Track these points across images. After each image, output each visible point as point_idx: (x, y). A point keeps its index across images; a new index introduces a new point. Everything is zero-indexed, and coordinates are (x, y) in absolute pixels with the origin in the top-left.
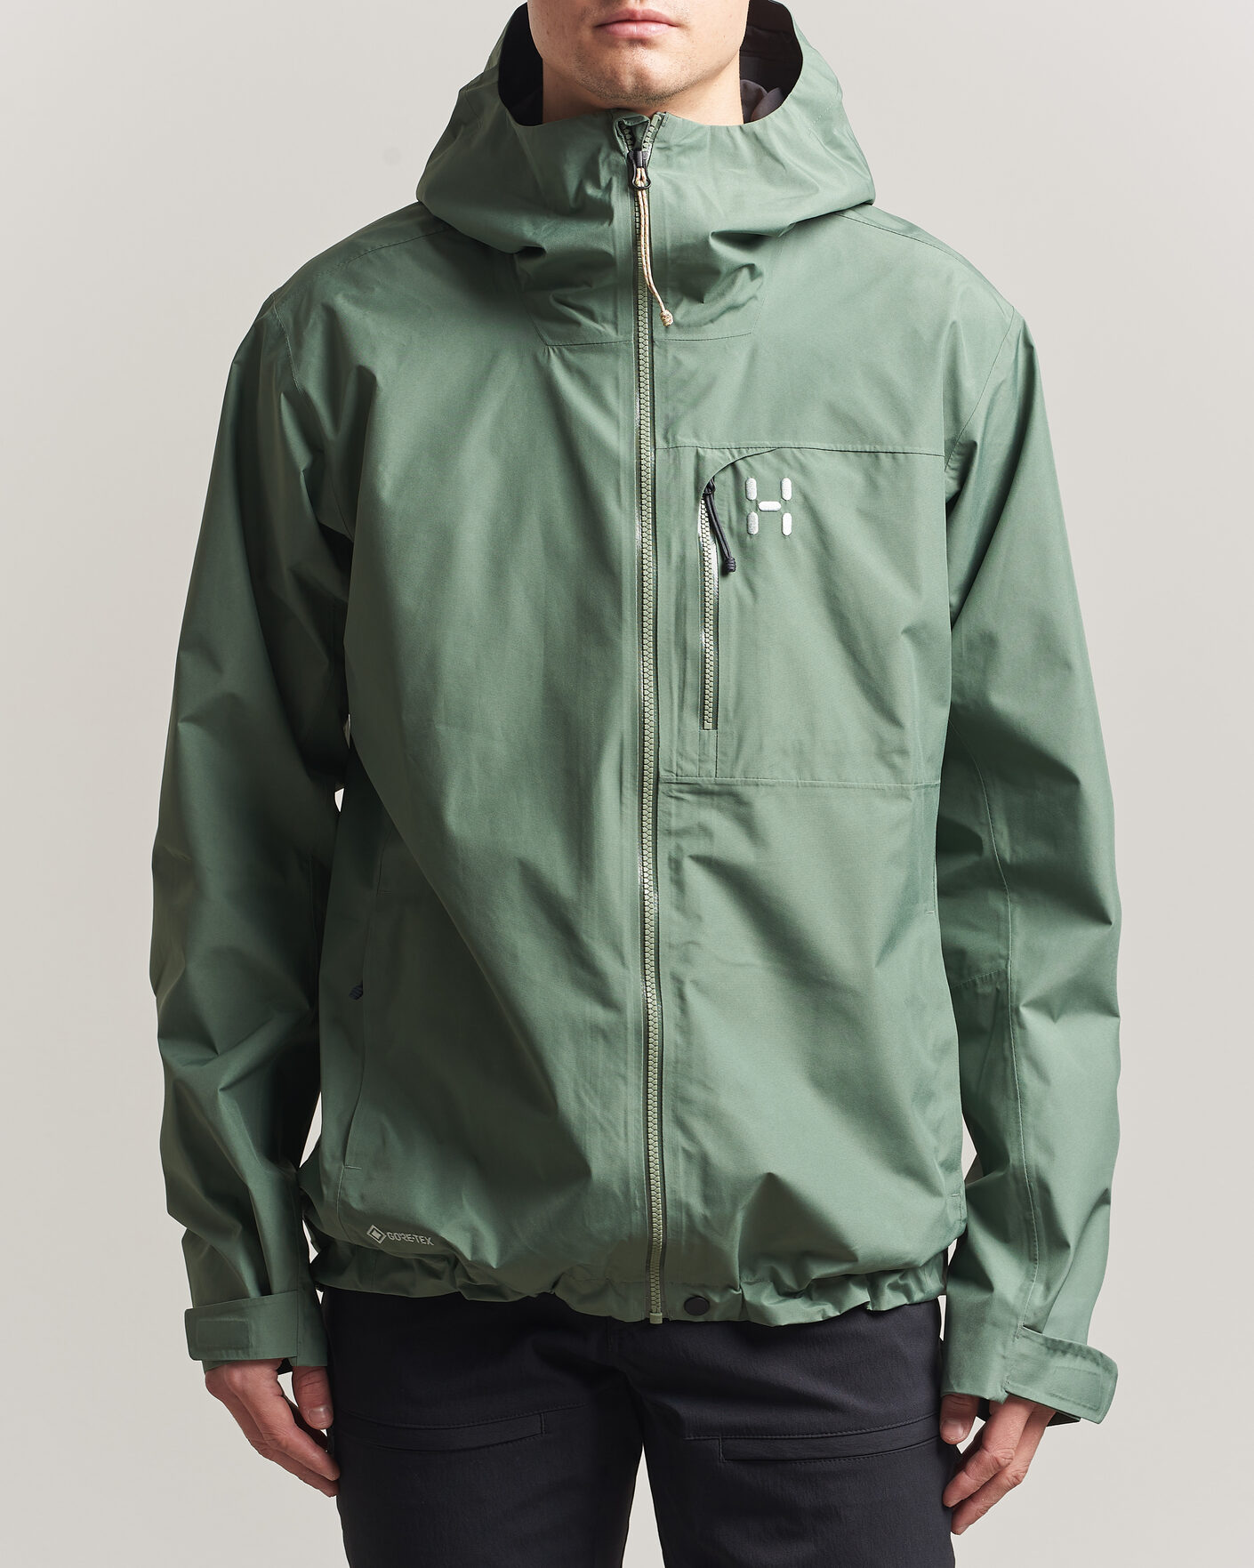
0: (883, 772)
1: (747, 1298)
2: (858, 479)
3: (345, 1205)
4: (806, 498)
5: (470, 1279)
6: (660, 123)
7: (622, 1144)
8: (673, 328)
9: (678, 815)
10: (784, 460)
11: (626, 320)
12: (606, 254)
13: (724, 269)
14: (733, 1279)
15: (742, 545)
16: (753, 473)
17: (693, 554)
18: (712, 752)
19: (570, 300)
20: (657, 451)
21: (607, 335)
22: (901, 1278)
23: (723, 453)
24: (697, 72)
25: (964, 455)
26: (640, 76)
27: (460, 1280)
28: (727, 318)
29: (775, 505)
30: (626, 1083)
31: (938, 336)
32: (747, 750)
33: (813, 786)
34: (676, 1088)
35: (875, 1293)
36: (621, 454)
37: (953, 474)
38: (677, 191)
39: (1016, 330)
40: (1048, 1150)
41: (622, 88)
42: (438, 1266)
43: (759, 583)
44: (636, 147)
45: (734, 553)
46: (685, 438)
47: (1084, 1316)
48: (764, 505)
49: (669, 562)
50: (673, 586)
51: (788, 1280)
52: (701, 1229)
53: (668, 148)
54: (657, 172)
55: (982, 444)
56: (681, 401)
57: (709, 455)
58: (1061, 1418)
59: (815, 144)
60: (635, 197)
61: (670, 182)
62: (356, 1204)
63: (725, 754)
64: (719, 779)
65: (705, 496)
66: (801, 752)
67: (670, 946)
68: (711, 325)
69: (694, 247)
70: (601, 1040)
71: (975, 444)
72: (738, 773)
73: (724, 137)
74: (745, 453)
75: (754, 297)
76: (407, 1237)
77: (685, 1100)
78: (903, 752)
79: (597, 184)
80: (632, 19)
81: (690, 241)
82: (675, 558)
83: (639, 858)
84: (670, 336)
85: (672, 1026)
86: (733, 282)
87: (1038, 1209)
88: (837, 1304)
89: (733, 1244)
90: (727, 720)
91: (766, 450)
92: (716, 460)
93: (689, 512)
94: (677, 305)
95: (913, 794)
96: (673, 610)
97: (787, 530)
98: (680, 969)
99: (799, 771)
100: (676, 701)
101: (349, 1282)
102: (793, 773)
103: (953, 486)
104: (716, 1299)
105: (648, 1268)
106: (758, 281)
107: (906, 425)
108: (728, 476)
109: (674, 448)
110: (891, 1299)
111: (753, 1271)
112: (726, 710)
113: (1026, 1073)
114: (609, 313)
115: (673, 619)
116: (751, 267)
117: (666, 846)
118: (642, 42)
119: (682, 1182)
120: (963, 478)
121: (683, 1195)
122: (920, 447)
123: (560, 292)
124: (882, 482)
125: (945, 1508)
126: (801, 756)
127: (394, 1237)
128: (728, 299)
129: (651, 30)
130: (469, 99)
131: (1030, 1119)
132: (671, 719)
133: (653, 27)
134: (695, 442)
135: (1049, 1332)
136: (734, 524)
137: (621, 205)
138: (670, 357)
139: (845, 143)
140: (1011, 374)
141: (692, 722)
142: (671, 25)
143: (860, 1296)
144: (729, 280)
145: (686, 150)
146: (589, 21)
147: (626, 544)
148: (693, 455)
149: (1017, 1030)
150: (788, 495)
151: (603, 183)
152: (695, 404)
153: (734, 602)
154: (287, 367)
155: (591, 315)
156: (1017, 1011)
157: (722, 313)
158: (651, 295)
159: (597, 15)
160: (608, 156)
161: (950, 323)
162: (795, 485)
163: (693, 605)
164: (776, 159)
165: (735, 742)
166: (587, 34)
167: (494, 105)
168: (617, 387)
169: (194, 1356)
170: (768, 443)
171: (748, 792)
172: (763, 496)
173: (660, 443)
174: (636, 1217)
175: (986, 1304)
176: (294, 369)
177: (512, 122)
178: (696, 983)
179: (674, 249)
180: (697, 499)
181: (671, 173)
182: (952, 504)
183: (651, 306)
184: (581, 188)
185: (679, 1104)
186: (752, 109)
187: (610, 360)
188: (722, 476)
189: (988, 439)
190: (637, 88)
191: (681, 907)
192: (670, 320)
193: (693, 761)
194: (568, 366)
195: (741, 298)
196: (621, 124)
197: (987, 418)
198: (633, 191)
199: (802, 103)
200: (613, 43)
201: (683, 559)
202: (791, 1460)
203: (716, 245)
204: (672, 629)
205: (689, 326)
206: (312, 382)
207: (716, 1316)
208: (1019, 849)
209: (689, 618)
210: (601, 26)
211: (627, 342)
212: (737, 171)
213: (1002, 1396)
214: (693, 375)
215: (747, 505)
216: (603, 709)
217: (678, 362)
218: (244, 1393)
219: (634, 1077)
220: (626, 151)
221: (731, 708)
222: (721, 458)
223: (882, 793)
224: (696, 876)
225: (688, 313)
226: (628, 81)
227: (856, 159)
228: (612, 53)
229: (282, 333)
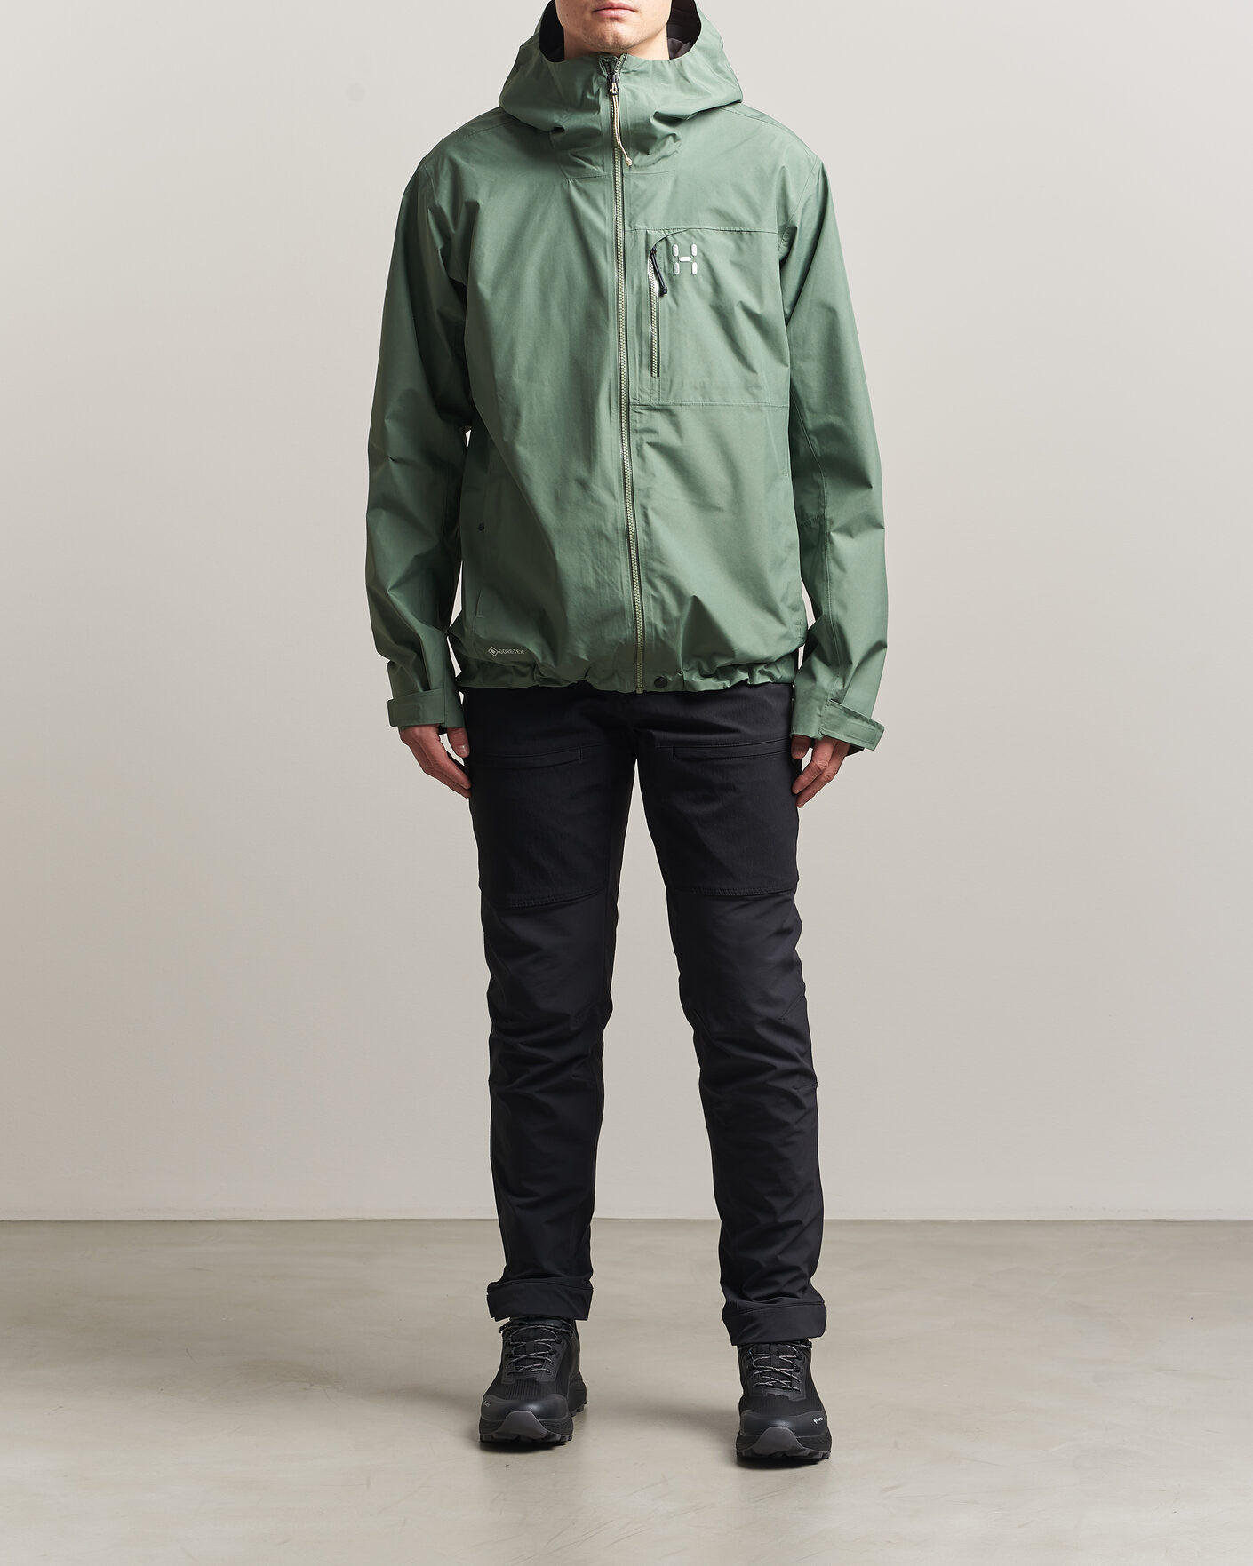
0: (748, 397)
1: (685, 678)
3: (477, 637)
4: (704, 255)
5: (541, 675)
6: (624, 59)
7: (620, 594)
8: (633, 168)
9: (641, 422)
10: (693, 235)
11: (609, 164)
12: (597, 130)
13: (659, 136)
14: (678, 666)
15: (671, 280)
16: (676, 242)
17: (645, 285)
18: (657, 389)
19: (579, 154)
20: (626, 232)
21: (599, 173)
22: (766, 667)
23: (661, 232)
24: (646, 35)
25: (789, 233)
26: (616, 37)
27: (536, 675)
28: (662, 162)
29: (688, 259)
30: (620, 562)
31: (774, 172)
32: (675, 387)
33: (710, 405)
34: (646, 564)
35: (752, 675)
36: (607, 234)
37: (786, 243)
38: (633, 94)
39: (818, 168)
40: (844, 606)
41: (607, 44)
42: (524, 669)
43: (680, 300)
44: (611, 72)
45: (667, 284)
46: (640, 225)
47: (871, 704)
48: (682, 259)
49: (633, 290)
50: (635, 303)
51: (705, 668)
52: (662, 637)
53: (628, 73)
54: (623, 85)
55: (800, 228)
56: (637, 205)
57: (653, 233)
58: (854, 749)
59: (707, 70)
60: (611, 99)
61: (629, 90)
62: (482, 636)
63: (664, 389)
64: (661, 403)
65: (651, 255)
66: (704, 387)
67: (639, 490)
68: (653, 166)
69: (643, 125)
70: (605, 540)
71: (796, 228)
72: (671, 399)
73: (659, 66)
74: (672, 232)
75: (676, 151)
76: (510, 651)
77: (652, 570)
78: (758, 386)
79: (592, 93)
80: (612, 7)
81: (641, 121)
82: (635, 288)
83: (620, 445)
84: (632, 172)
85: (642, 531)
86: (664, 143)
87: (838, 639)
88: (731, 680)
89: (678, 646)
90: (664, 372)
91: (683, 230)
92: (656, 236)
93: (643, 264)
94: (635, 156)
95: (764, 409)
96: (635, 315)
97: (695, 272)
98: (645, 501)
99: (703, 396)
100: (637, 360)
101: (477, 683)
102: (700, 399)
103: (784, 249)
104: (671, 679)
105: (636, 661)
106: (678, 143)
107: (758, 217)
108: (663, 244)
109: (635, 231)
110: (760, 679)
111: (688, 663)
112: (664, 366)
113: (832, 568)
114: (600, 161)
115: (635, 320)
116: (674, 135)
117: (635, 438)
118: (617, 19)
119: (652, 613)
120: (790, 246)
121: (653, 619)
122: (765, 228)
123: (573, 150)
124: (743, 246)
125: (793, 794)
126: (705, 391)
127: (503, 652)
128: (662, 152)
129: (621, 13)
130: (525, 51)
131: (834, 591)
132: (635, 372)
133: (623, 11)
134: (645, 227)
135: (846, 705)
136: (667, 269)
137: (604, 104)
138: (632, 182)
139: (725, 70)
140: (815, 191)
141: (646, 373)
142: (632, 10)
143: (744, 676)
144: (662, 142)
145: (637, 73)
146: (589, 9)
147: (610, 280)
148: (644, 233)
149: (829, 545)
150: (695, 253)
151: (595, 92)
152: (645, 206)
153: (667, 309)
154: (432, 195)
155: (590, 162)
156: (829, 535)
157: (659, 160)
158: (621, 152)
159: (593, 5)
160: (597, 77)
161: (780, 168)
162: (699, 249)
163: (645, 311)
164: (687, 80)
165: (669, 383)
166: (588, 16)
167: (537, 53)
168: (604, 199)
169: (392, 724)
171: (676, 409)
172: (682, 254)
173: (627, 228)
174: (629, 632)
175: (813, 689)
176: (435, 195)
177: (547, 61)
178: (653, 509)
179: (632, 125)
180: (647, 257)
181: (631, 85)
182: (784, 262)
183: (621, 157)
184: (584, 95)
185: (648, 572)
186: (675, 52)
187: (601, 185)
188: (660, 244)
189: (804, 225)
190: (614, 43)
191: (644, 469)
192: (630, 163)
193: (647, 393)
194: (578, 189)
195: (669, 153)
196: (603, 61)
197: (803, 214)
198: (610, 96)
199: (700, 49)
200: (602, 20)
201: (640, 288)
202: (711, 759)
203: (654, 122)
204: (635, 325)
205: (642, 167)
206: (444, 202)
207: (670, 688)
208: (824, 447)
209: (643, 318)
210: (595, 11)
211: (609, 176)
212: (666, 85)
213: (820, 736)
214: (644, 192)
215: (673, 259)
216: (599, 368)
217: (637, 186)
218: (421, 739)
219: (623, 558)
220: (606, 75)
221: (666, 365)
222: (659, 235)
223: (748, 408)
224: (650, 453)
225: (641, 160)
226: (610, 40)
227: (731, 79)
228: (602, 25)
229: (429, 177)
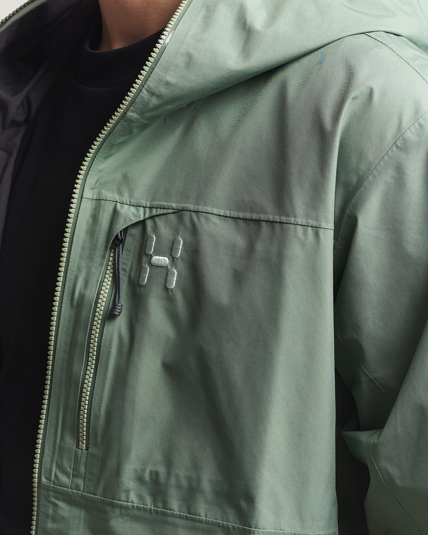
2: (240, 242)
9: (54, 519)
10: (182, 221)
15: (134, 293)
17: (91, 295)
18: (83, 470)
20: (83, 199)
23: (138, 210)
32: (108, 473)
46: (108, 193)
48: (156, 259)
49: (72, 301)
57: (124, 210)
63: (91, 473)
64: (85, 494)
65: (114, 245)
66: (158, 481)
72: (99, 492)
74: (154, 212)
82: (76, 297)
90: (95, 444)
91: (171, 211)
92: (129, 216)
93: (98, 258)
96: (69, 341)
99: (153, 497)
102: (148, 499)
108: (136, 232)
109: (97, 200)
112: (96, 435)
115: (67, 348)
122: (295, 217)
126: (156, 489)
134: (116, 197)
136: (133, 274)
141: (70, 440)
148: (111, 209)
150: (177, 254)
163: (82, 339)
170: (174, 205)
172: (158, 252)
180: (107, 247)
201: (83, 297)
204: (66, 357)
209: (78, 351)
215: (144, 258)
221: (99, 434)
222: (134, 214)
